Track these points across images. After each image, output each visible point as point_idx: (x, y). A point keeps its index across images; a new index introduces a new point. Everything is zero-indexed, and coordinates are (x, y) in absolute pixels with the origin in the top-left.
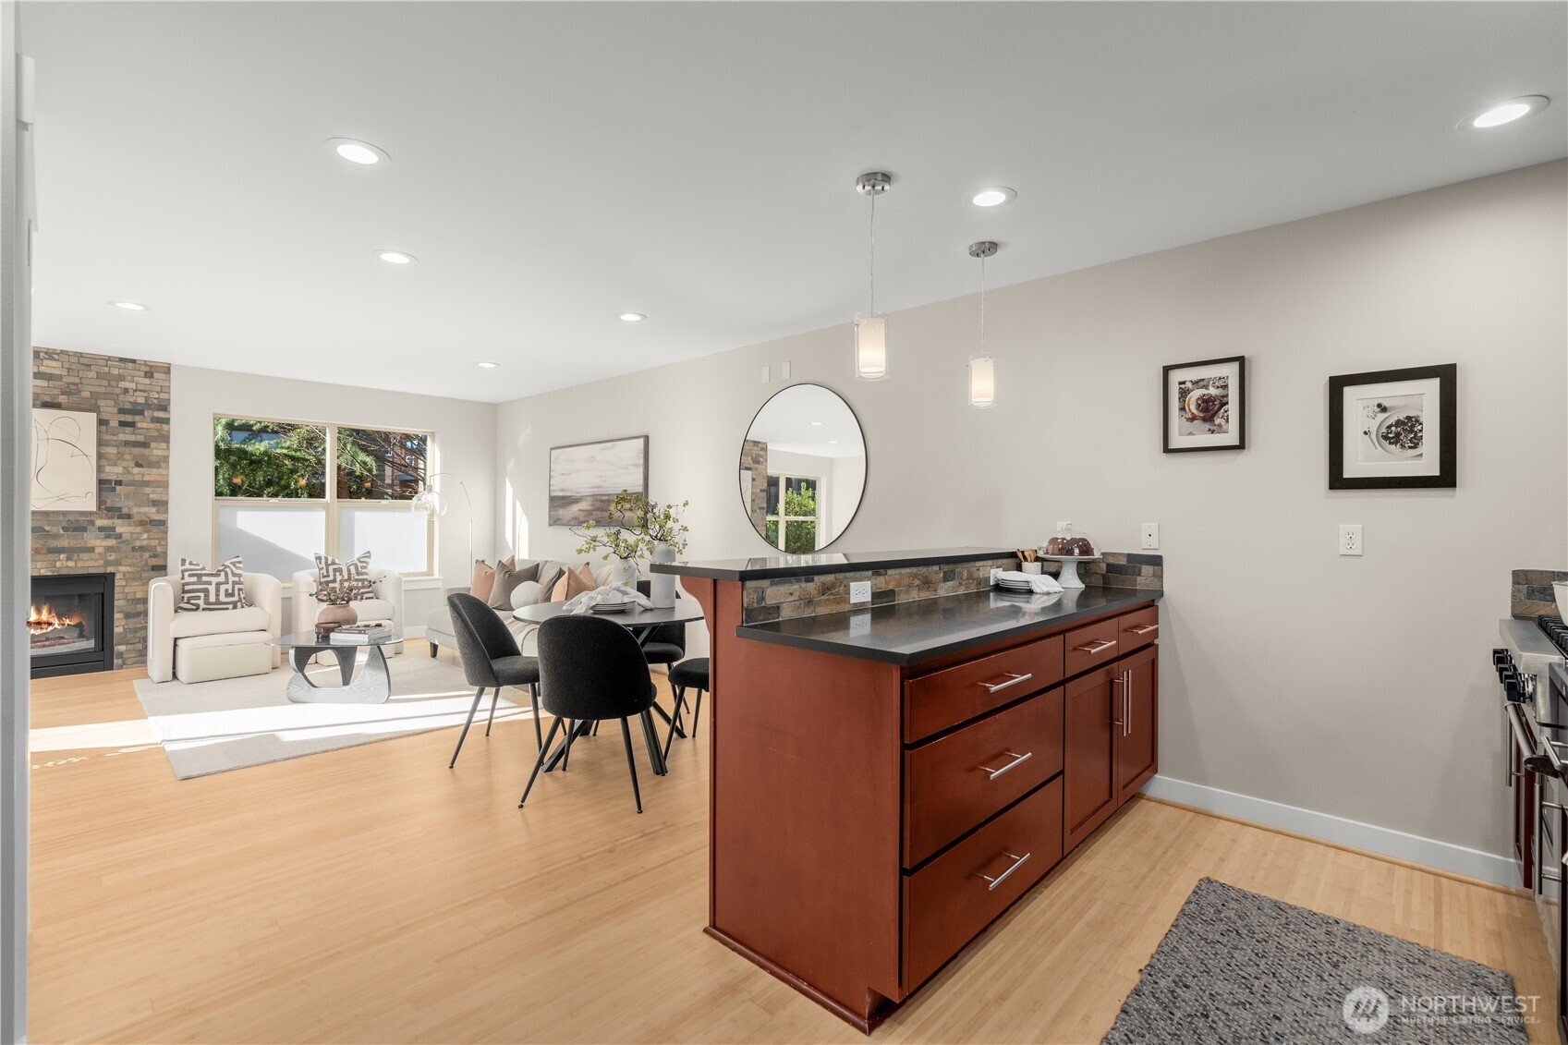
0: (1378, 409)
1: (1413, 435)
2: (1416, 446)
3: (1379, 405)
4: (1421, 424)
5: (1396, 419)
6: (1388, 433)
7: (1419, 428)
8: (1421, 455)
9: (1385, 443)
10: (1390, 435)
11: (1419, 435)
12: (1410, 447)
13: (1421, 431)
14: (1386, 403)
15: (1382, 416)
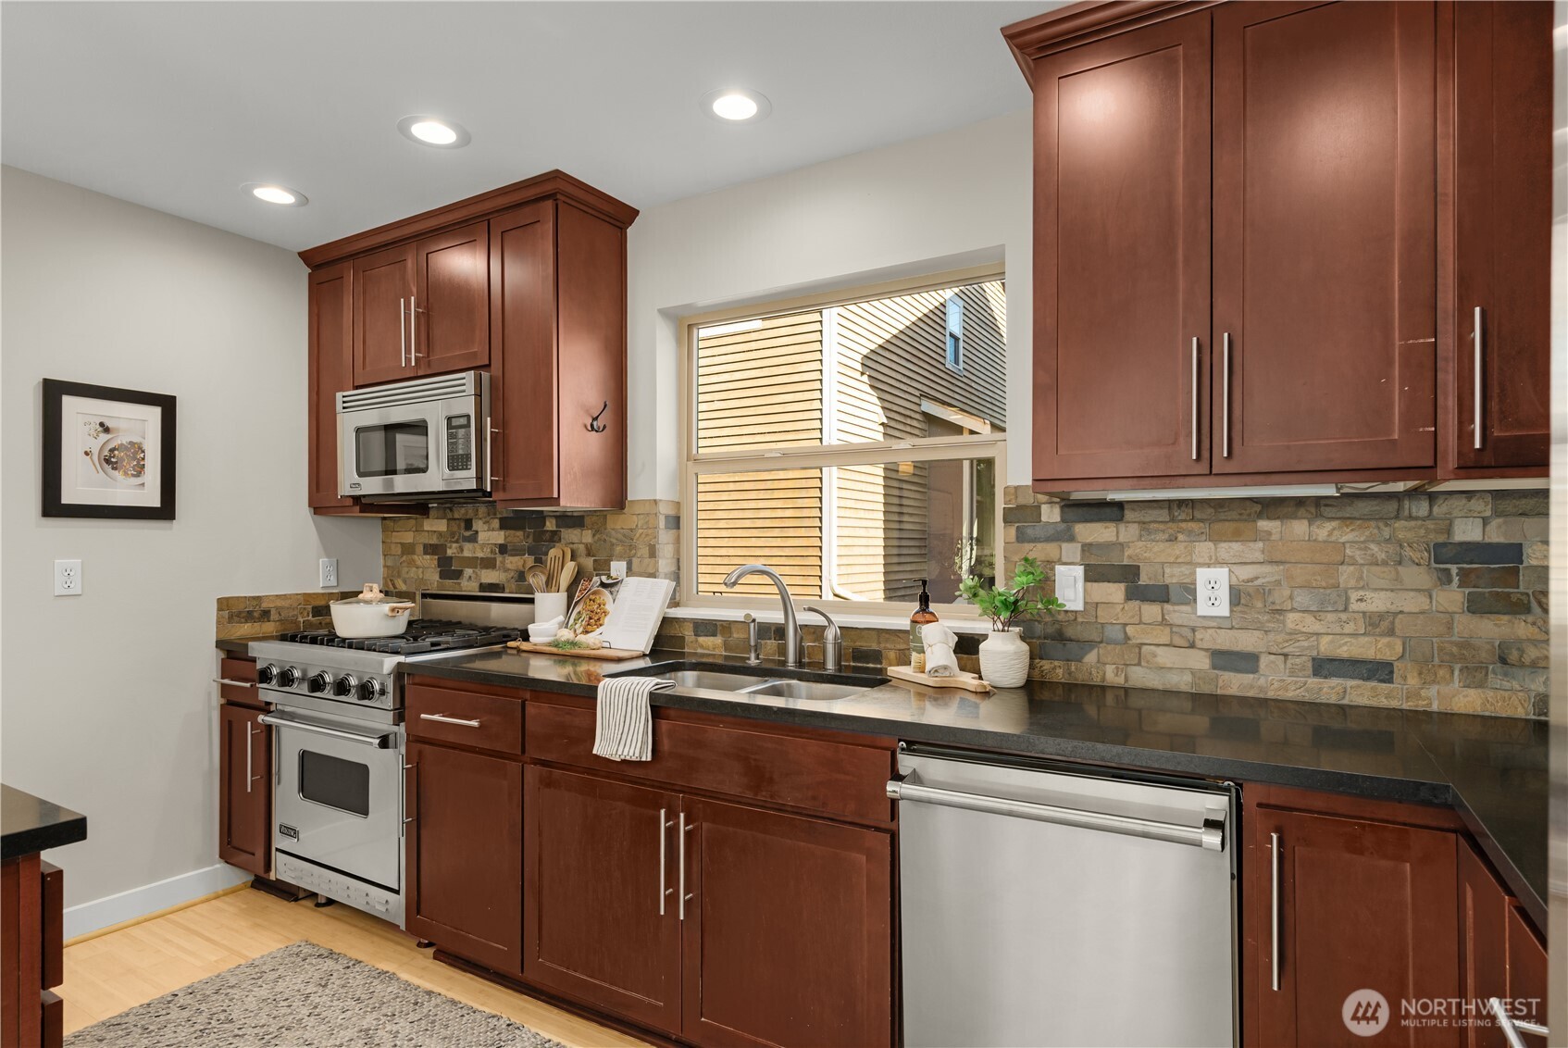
0: (100, 429)
1: (135, 463)
2: (138, 474)
3: (102, 424)
4: (143, 452)
5: (120, 442)
6: (111, 457)
7: (142, 455)
8: (143, 484)
9: (108, 468)
10: (113, 460)
11: (142, 463)
12: (133, 475)
13: (143, 459)
14: (108, 423)
15: (104, 437)
